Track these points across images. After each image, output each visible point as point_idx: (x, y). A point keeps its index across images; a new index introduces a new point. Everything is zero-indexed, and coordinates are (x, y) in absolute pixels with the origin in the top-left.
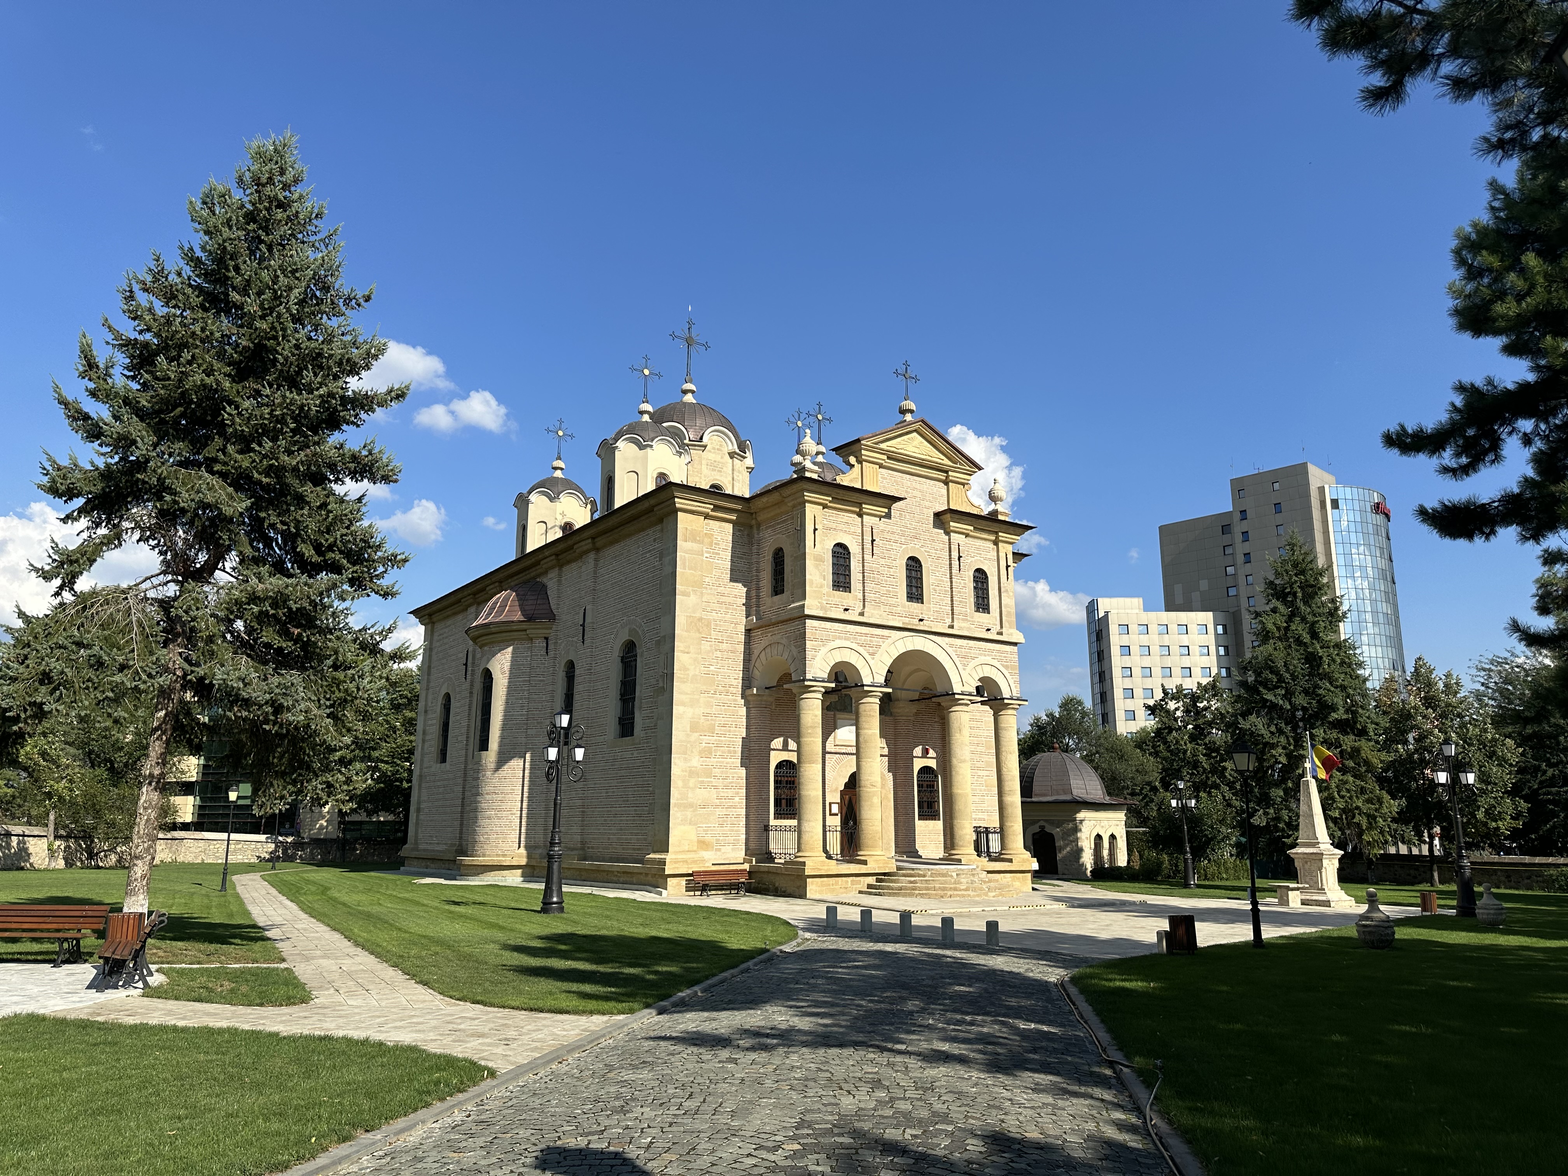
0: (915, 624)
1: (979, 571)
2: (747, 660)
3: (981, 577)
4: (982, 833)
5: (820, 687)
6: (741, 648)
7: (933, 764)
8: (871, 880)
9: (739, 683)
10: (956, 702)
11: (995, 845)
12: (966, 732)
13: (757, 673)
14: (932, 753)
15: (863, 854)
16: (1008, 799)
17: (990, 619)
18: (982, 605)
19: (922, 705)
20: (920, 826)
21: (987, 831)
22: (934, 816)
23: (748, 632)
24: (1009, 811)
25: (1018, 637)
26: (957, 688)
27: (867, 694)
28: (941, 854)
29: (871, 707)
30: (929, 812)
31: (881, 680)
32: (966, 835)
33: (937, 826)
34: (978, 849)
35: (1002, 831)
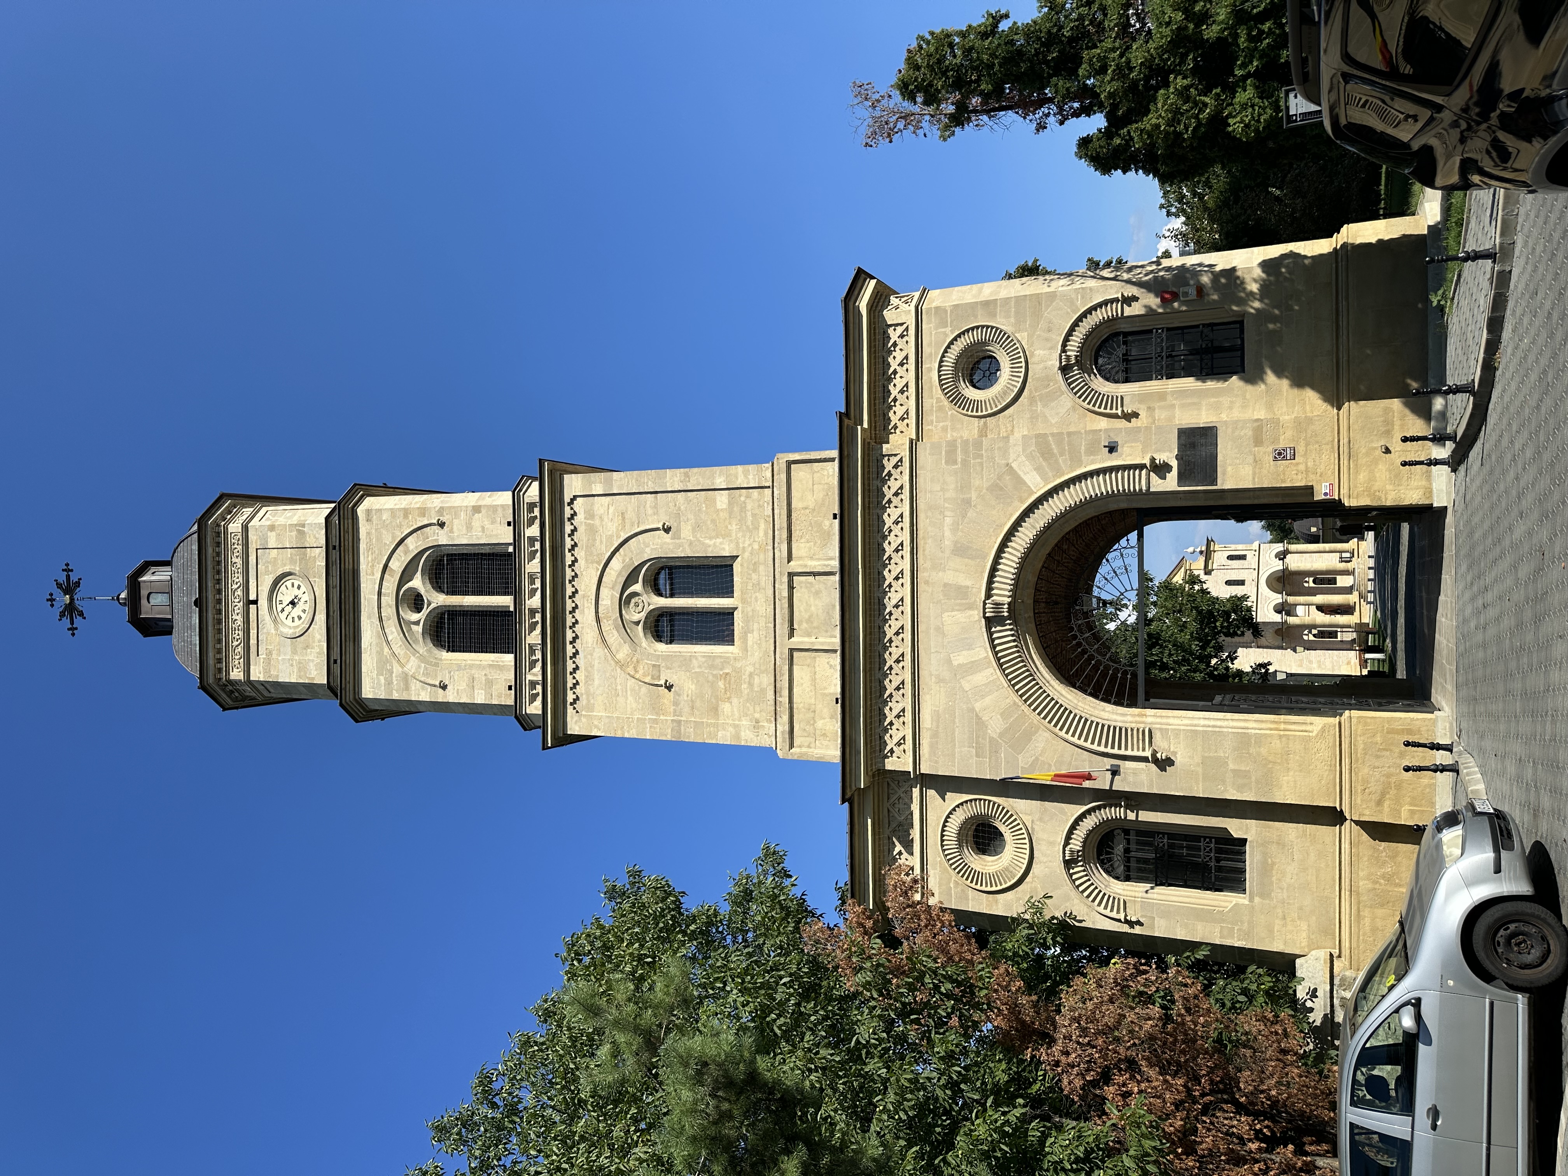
0: (1255, 583)
1: (1228, 558)
2: (1271, 648)
3: (1231, 558)
4: (1342, 560)
5: (1285, 617)
6: (1265, 650)
7: (1311, 579)
8: (1362, 600)
9: (1280, 651)
10: (1287, 568)
11: (1348, 555)
12: (1299, 565)
13: (1276, 644)
14: (1307, 579)
15: (1352, 603)
16: (1327, 549)
17: (1249, 555)
18: (1243, 557)
19: (1286, 582)
20: (1339, 585)
21: (1341, 558)
22: (1335, 579)
23: (1258, 647)
24: (1332, 549)
25: (1256, 544)
26: (1281, 568)
27: (1286, 601)
28: (1352, 577)
29: (1291, 599)
30: (1334, 581)
31: (1280, 596)
32: (1342, 566)
33: (1339, 578)
34: (1349, 562)
35: (1341, 552)
